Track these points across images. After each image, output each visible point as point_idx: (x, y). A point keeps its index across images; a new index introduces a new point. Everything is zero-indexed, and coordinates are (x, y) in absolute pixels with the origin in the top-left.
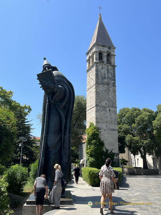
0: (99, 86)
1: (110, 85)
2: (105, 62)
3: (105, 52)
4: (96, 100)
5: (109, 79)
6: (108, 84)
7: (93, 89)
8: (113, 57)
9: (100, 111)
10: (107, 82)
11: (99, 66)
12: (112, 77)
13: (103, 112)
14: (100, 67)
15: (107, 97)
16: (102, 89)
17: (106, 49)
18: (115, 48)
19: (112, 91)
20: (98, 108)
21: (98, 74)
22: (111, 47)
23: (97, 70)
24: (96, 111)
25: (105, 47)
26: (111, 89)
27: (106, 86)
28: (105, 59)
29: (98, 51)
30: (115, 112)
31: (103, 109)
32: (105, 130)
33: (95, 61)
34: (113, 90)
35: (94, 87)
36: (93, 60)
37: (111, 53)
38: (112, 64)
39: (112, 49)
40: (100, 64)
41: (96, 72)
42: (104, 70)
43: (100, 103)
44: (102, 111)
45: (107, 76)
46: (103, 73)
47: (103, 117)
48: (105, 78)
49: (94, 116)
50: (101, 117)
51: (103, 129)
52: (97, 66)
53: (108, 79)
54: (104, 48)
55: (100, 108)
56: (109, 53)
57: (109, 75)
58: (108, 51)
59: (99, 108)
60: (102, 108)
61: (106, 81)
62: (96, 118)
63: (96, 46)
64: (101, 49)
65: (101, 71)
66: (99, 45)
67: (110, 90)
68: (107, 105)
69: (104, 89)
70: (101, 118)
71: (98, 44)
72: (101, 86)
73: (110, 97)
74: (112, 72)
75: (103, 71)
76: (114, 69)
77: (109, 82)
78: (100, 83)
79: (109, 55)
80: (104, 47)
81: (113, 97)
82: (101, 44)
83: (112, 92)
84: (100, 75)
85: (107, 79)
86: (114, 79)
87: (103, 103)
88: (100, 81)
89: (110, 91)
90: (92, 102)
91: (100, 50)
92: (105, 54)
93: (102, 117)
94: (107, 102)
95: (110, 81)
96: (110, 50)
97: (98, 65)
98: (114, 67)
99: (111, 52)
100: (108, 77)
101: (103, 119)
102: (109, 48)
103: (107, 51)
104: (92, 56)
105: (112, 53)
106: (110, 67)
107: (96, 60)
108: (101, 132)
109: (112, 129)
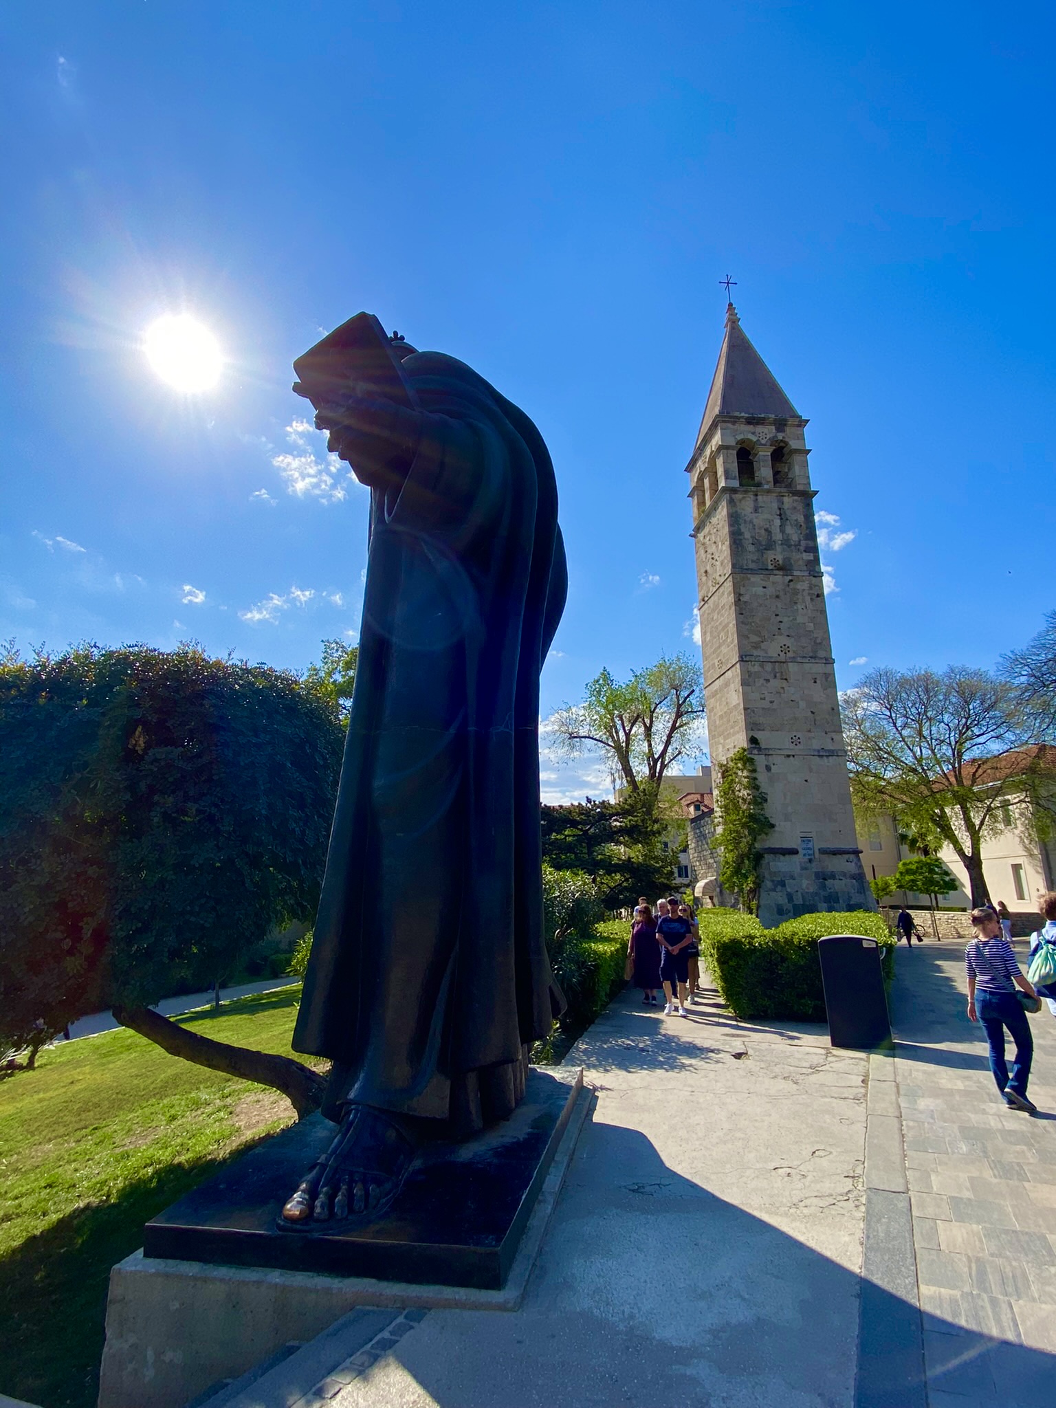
0: (749, 579)
1: (795, 573)
2: (768, 483)
3: (763, 442)
4: (742, 636)
5: (789, 546)
6: (784, 568)
7: (726, 595)
8: (797, 458)
9: (762, 681)
10: (781, 562)
11: (743, 502)
12: (800, 541)
13: (776, 683)
14: (747, 506)
15: (785, 619)
16: (760, 591)
17: (765, 433)
18: (803, 423)
19: (805, 593)
20: (752, 669)
21: (741, 534)
22: (787, 419)
23: (734, 519)
24: (744, 683)
25: (763, 424)
26: (802, 586)
27: (779, 578)
28: (764, 472)
29: (732, 442)
30: (826, 679)
31: (774, 669)
32: (788, 756)
33: (722, 483)
34: (811, 588)
35: (729, 586)
36: (715, 482)
37: (786, 443)
38: (800, 488)
39: (794, 430)
40: (746, 492)
41: (731, 525)
42: (766, 516)
43: (756, 646)
44: (768, 681)
45: (778, 536)
46: (760, 528)
47: (775, 706)
48: (770, 546)
49: (739, 704)
50: (766, 704)
51: (779, 752)
52: (731, 502)
53: (784, 550)
54: (759, 429)
55: (762, 666)
56: (782, 444)
57: (789, 530)
58: (776, 436)
59: (757, 668)
60: (769, 667)
61: (778, 555)
62: (745, 709)
63: (725, 425)
64: (746, 432)
65: (751, 522)
66: (735, 420)
67: (796, 592)
68: (790, 655)
69: (771, 590)
70: (769, 709)
71: (731, 417)
72: (755, 579)
73: (800, 619)
74: (801, 518)
75: (760, 520)
76: (809, 505)
77: (789, 559)
78: (752, 566)
79: (780, 454)
80: (758, 424)
81: (812, 619)
82: (743, 414)
83: (808, 598)
84: (747, 535)
85: (779, 548)
86: (811, 544)
87: (773, 649)
88: (753, 561)
89: (800, 597)
90: (724, 649)
91: (739, 437)
92: (764, 454)
93: (772, 702)
94: (788, 642)
95: (795, 556)
96: (783, 431)
97: (737, 496)
98: (807, 496)
99: (786, 440)
100: (786, 542)
101: (775, 710)
102: (781, 425)
103: (774, 441)
104: (711, 470)
105: (794, 444)
106: (788, 501)
107: (726, 478)
108: (774, 764)
109: (819, 751)
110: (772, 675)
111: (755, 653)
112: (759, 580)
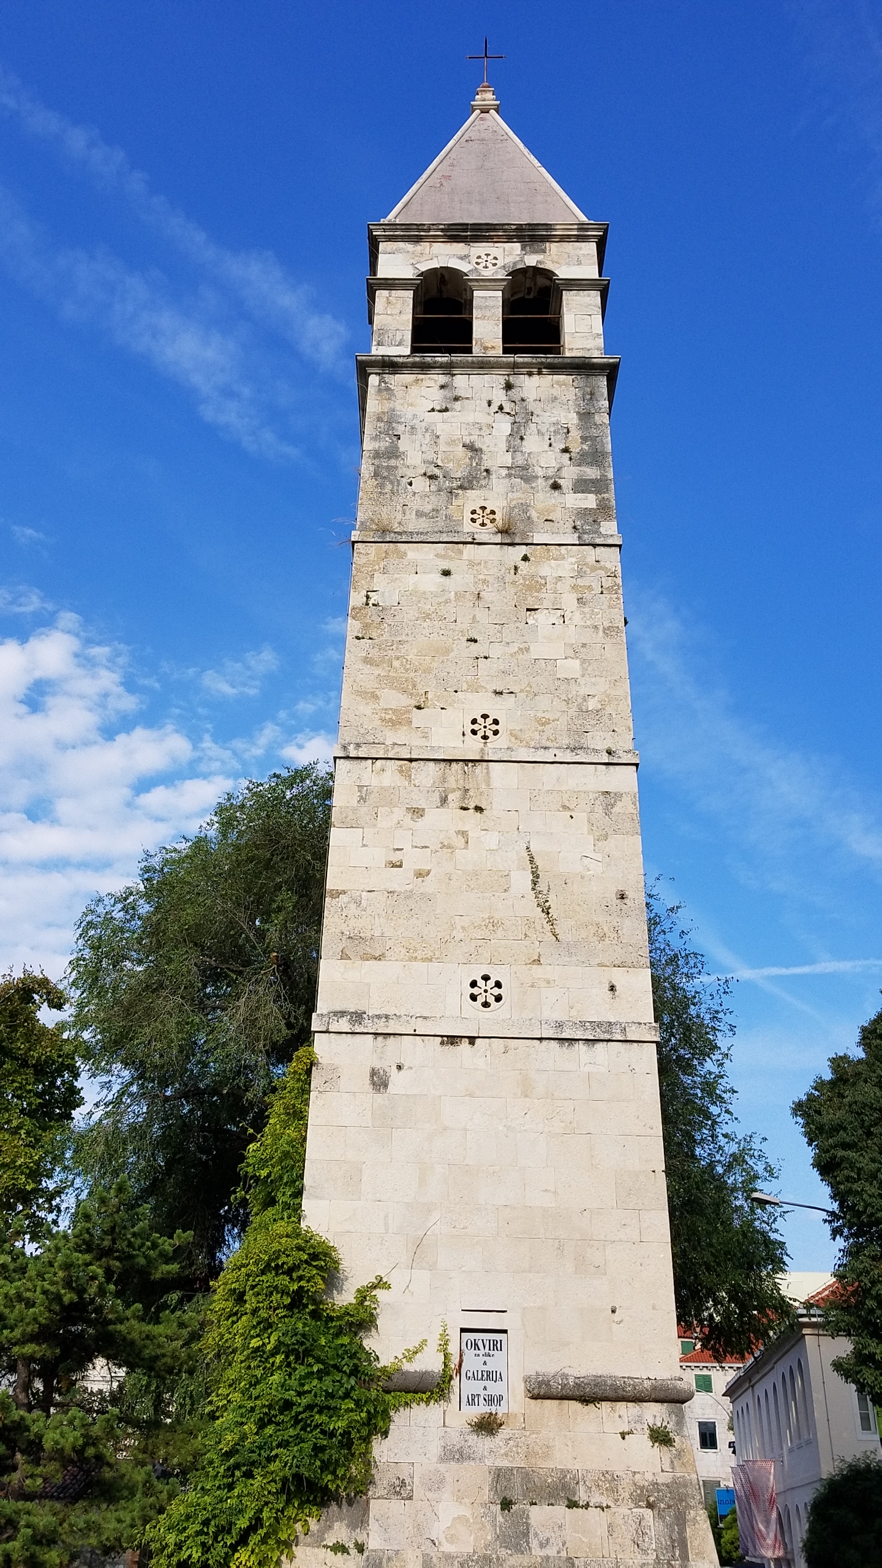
0: (402, 556)
1: (540, 539)
2: (486, 349)
3: (488, 273)
6: (509, 528)
9: (399, 813)
10: (500, 514)
11: (414, 390)
15: (495, 651)
17: (495, 256)
19: (564, 587)
22: (549, 227)
23: (384, 425)
25: (490, 239)
27: (491, 553)
28: (481, 328)
29: (403, 274)
31: (442, 779)
32: (452, 1040)
38: (572, 356)
39: (568, 247)
42: (473, 417)
44: (417, 812)
45: (499, 459)
46: (452, 442)
47: (429, 885)
48: (475, 480)
50: (400, 880)
51: (420, 1025)
52: (382, 392)
53: (510, 489)
54: (480, 249)
55: (405, 772)
57: (533, 444)
58: (520, 262)
59: (392, 780)
60: (426, 775)
61: (489, 500)
64: (446, 258)
65: (431, 431)
66: (418, 236)
67: (536, 584)
68: (499, 742)
69: (462, 581)
70: (409, 895)
71: (404, 229)
72: (421, 554)
73: (541, 650)
76: (592, 391)
77: (525, 507)
78: (414, 524)
80: (476, 239)
81: (578, 650)
82: (437, 223)
85: (498, 485)
86: (591, 474)
87: (446, 726)
88: (420, 514)
89: (546, 594)
92: (488, 294)
93: (420, 874)
94: (499, 708)
95: (543, 501)
96: (540, 250)
99: (547, 264)
101: (429, 898)
102: (536, 241)
103: (512, 267)
105: (566, 273)
108: (399, 1067)
109: (560, 1025)
110: (436, 797)
111: (390, 737)
112: (432, 556)
